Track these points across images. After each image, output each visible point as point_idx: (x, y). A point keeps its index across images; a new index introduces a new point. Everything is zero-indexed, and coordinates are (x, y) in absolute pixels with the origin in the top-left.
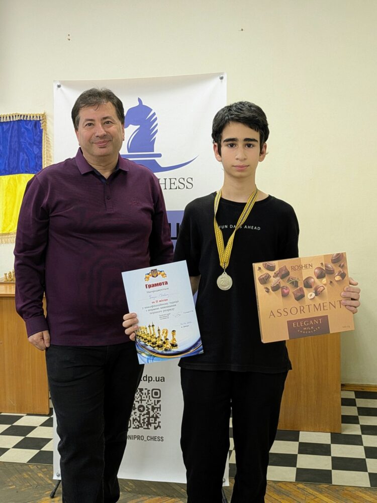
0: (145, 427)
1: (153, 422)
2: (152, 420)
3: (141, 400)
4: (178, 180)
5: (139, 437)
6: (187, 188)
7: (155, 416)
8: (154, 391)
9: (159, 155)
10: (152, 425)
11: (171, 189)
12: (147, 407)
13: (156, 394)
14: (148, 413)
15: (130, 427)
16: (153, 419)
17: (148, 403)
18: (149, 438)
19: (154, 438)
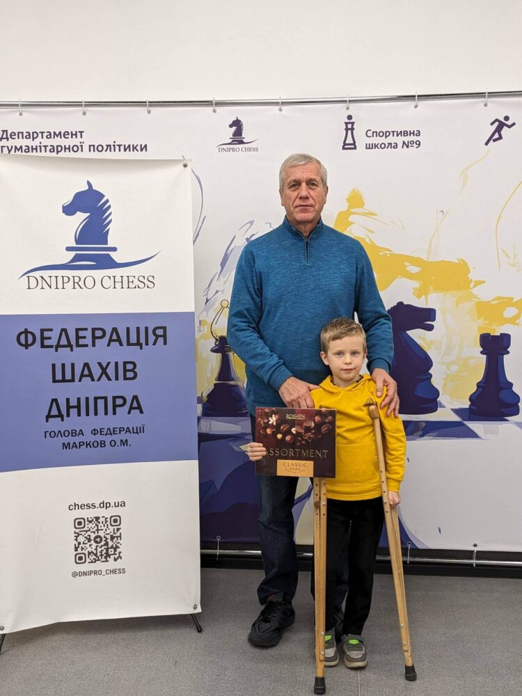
0: (103, 559)
1: (113, 553)
2: (111, 551)
3: (98, 530)
4: (137, 278)
5: (95, 573)
6: (148, 287)
7: (114, 546)
8: (113, 519)
9: (114, 249)
10: (112, 557)
11: (129, 287)
12: (105, 537)
13: (115, 521)
14: (107, 544)
15: (85, 562)
16: (113, 550)
17: (106, 533)
18: (108, 572)
19: (114, 571)
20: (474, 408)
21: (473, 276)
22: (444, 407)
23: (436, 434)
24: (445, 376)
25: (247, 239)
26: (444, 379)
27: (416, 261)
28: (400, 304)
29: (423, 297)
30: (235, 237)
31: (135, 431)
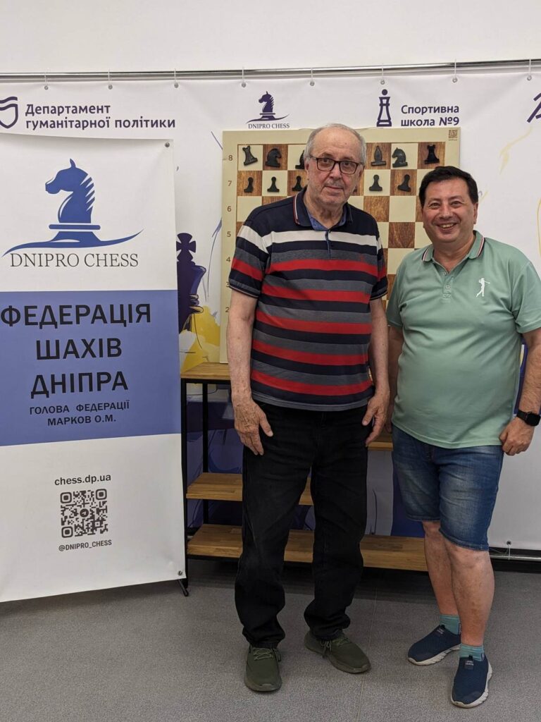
0: (90, 532)
1: (99, 525)
2: (97, 524)
3: (84, 504)
4: (120, 256)
5: (82, 545)
6: (131, 265)
7: (100, 519)
8: (99, 492)
9: (97, 227)
10: (99, 529)
11: (112, 265)
12: (91, 510)
13: (101, 494)
14: (93, 517)
15: (72, 535)
16: (99, 523)
17: (92, 506)
18: (94, 544)
19: (100, 544)
31: (120, 407)
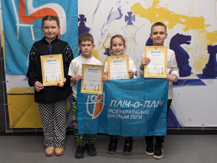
20: (204, 74)
21: (206, 23)
22: (193, 74)
23: (189, 84)
24: (194, 62)
25: (118, 9)
26: (193, 63)
27: (184, 17)
28: (178, 34)
29: (187, 31)
30: (113, 8)
